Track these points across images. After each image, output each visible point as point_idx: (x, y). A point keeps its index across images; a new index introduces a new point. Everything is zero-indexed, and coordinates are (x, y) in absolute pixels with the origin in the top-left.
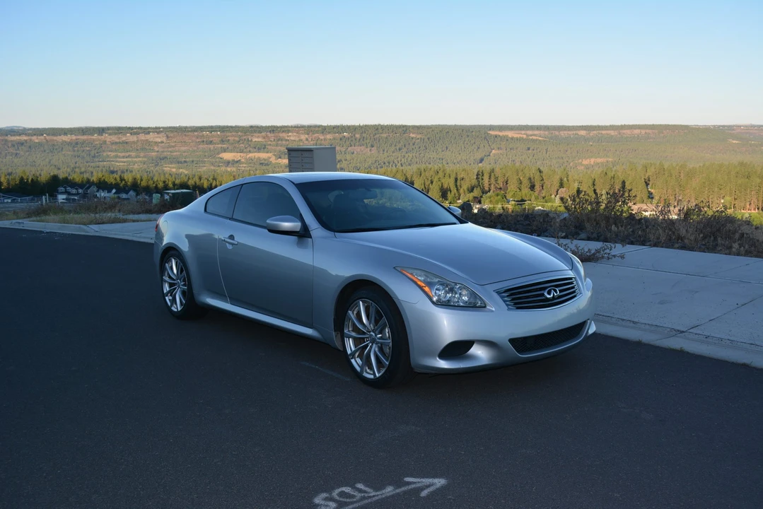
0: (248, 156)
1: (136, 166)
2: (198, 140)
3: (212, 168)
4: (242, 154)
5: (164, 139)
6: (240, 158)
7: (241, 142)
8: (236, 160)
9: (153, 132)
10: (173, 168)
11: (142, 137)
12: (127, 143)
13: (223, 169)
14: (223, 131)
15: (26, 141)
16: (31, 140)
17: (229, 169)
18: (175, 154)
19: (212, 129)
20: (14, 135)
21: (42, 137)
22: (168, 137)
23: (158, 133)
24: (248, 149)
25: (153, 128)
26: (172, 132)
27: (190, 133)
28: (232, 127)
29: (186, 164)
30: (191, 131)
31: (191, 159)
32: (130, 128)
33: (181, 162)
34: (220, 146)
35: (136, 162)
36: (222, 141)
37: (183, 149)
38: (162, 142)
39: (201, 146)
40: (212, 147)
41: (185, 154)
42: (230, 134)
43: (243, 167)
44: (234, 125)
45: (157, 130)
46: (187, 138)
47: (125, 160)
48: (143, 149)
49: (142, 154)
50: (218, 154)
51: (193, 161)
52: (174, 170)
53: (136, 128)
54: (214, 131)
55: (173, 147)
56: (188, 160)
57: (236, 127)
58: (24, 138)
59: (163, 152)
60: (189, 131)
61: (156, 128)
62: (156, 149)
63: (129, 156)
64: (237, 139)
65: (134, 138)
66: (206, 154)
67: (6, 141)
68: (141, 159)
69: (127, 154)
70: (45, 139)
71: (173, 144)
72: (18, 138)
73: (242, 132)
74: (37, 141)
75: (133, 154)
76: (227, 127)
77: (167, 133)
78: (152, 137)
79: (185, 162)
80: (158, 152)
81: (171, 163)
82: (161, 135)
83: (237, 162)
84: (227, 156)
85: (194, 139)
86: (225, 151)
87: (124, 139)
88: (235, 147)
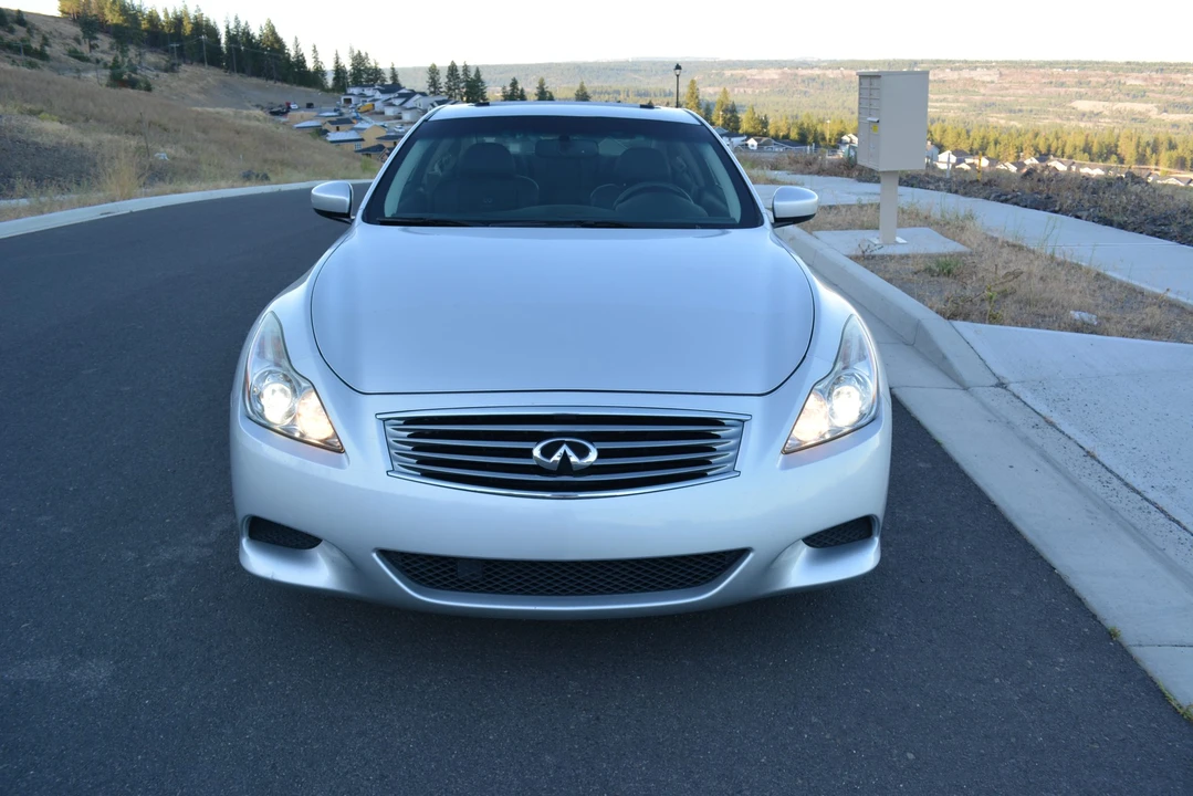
0: (1114, 108)
1: (951, 114)
2: (1044, 81)
3: (1058, 121)
4: (1106, 104)
5: (995, 78)
6: (1101, 110)
7: (1108, 85)
8: (1096, 111)
9: (982, 67)
10: (1002, 118)
11: (966, 74)
12: (944, 81)
13: (1074, 123)
14: (1084, 69)
15: (819, 76)
16: (824, 75)
17: (1082, 125)
18: (1008, 99)
19: (1067, 65)
20: (806, 68)
21: (838, 71)
22: (1001, 74)
23: (988, 68)
24: (1117, 97)
25: (984, 62)
26: (1008, 67)
27: (1034, 71)
28: (1097, 63)
29: (1020, 114)
30: (1037, 67)
31: (1029, 108)
32: (950, 61)
33: (1015, 112)
34: (1076, 89)
35: (952, 108)
36: (1080, 83)
37: (1020, 92)
38: (993, 82)
39: (1047, 89)
40: (1062, 90)
41: (1021, 100)
42: (1093, 73)
43: (1104, 123)
44: (1101, 60)
45: (987, 65)
46: (1028, 77)
47: (938, 105)
48: (965, 91)
49: (962, 98)
50: (1071, 101)
51: (1031, 111)
52: (1002, 122)
53: (959, 62)
54: (1070, 68)
55: (1007, 89)
56: (1024, 108)
57: (1104, 63)
58: (817, 72)
59: (991, 95)
60: (1033, 67)
61: (987, 62)
62: (982, 91)
63: (944, 100)
64: (1103, 80)
65: (954, 75)
66: (1053, 101)
67: (796, 75)
68: (959, 104)
69: (942, 97)
70: (842, 73)
71: (1007, 85)
72: (810, 71)
73: (1111, 70)
74: (831, 76)
75: (950, 97)
76: (1090, 62)
77: (1002, 69)
78: (979, 74)
79: (1020, 111)
80: (984, 95)
81: (1000, 112)
82: (991, 72)
83: (1097, 114)
84: (1083, 105)
85: (1038, 78)
86: (1081, 97)
87: (941, 76)
88: (1097, 93)
